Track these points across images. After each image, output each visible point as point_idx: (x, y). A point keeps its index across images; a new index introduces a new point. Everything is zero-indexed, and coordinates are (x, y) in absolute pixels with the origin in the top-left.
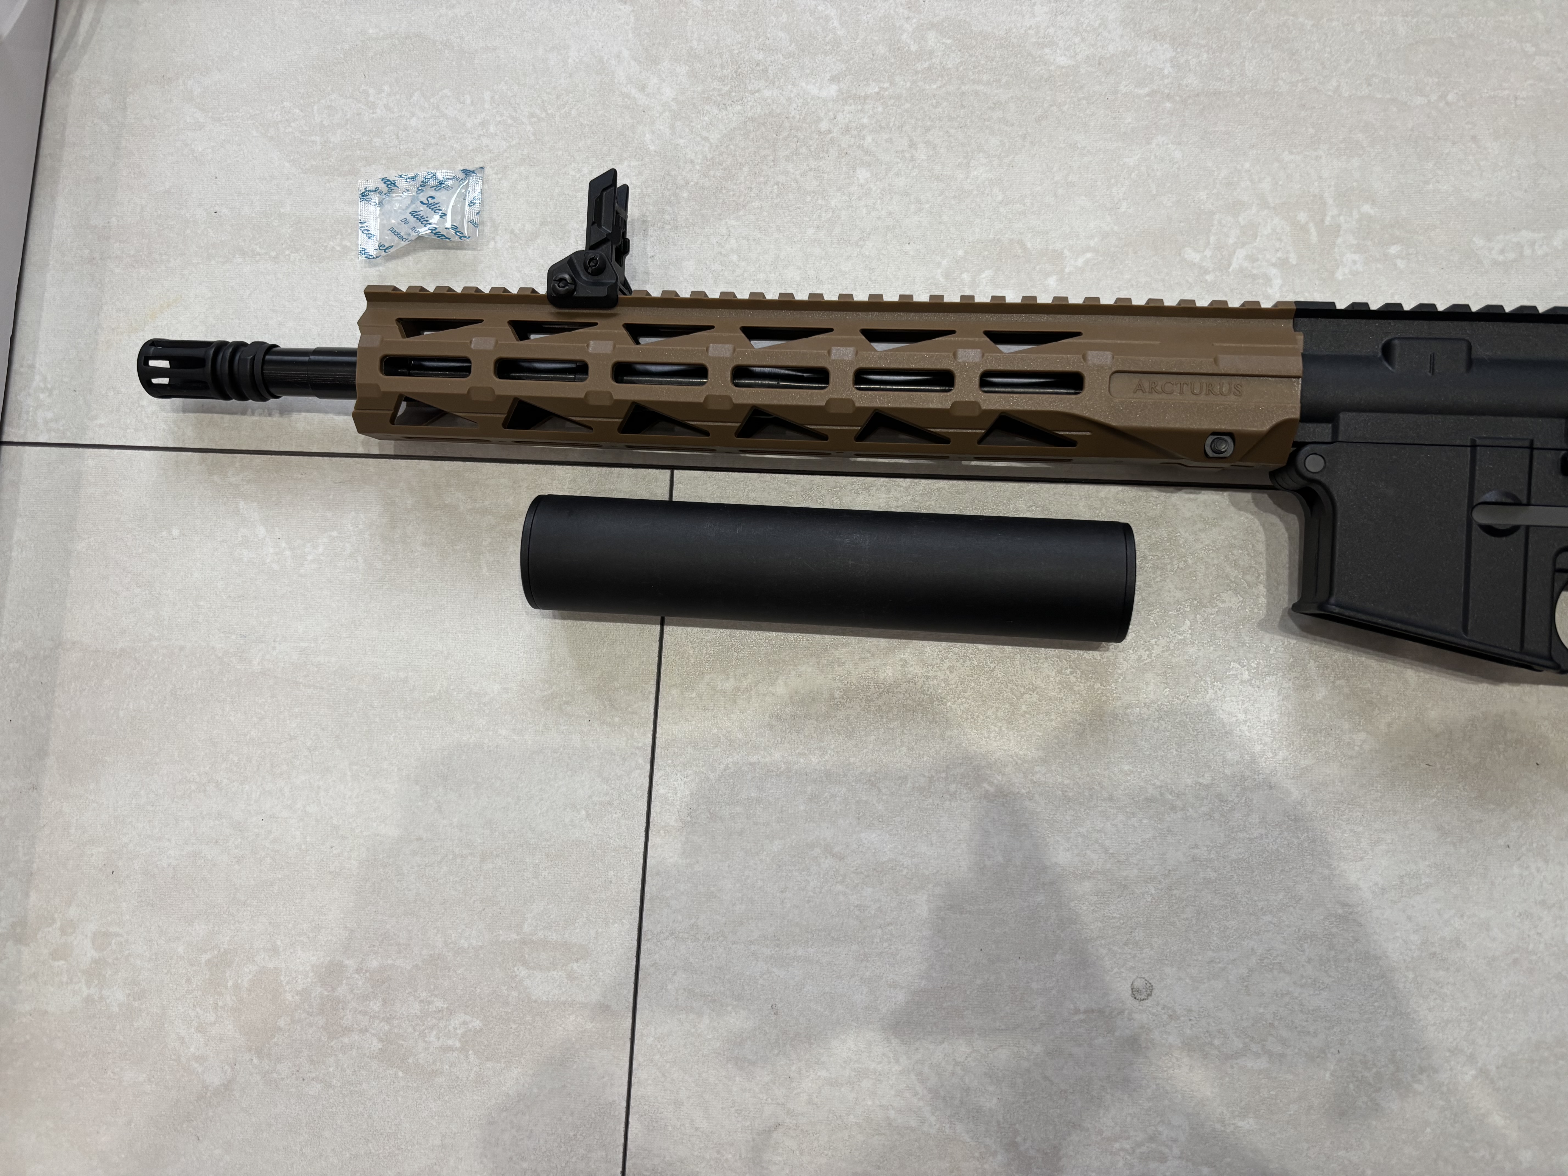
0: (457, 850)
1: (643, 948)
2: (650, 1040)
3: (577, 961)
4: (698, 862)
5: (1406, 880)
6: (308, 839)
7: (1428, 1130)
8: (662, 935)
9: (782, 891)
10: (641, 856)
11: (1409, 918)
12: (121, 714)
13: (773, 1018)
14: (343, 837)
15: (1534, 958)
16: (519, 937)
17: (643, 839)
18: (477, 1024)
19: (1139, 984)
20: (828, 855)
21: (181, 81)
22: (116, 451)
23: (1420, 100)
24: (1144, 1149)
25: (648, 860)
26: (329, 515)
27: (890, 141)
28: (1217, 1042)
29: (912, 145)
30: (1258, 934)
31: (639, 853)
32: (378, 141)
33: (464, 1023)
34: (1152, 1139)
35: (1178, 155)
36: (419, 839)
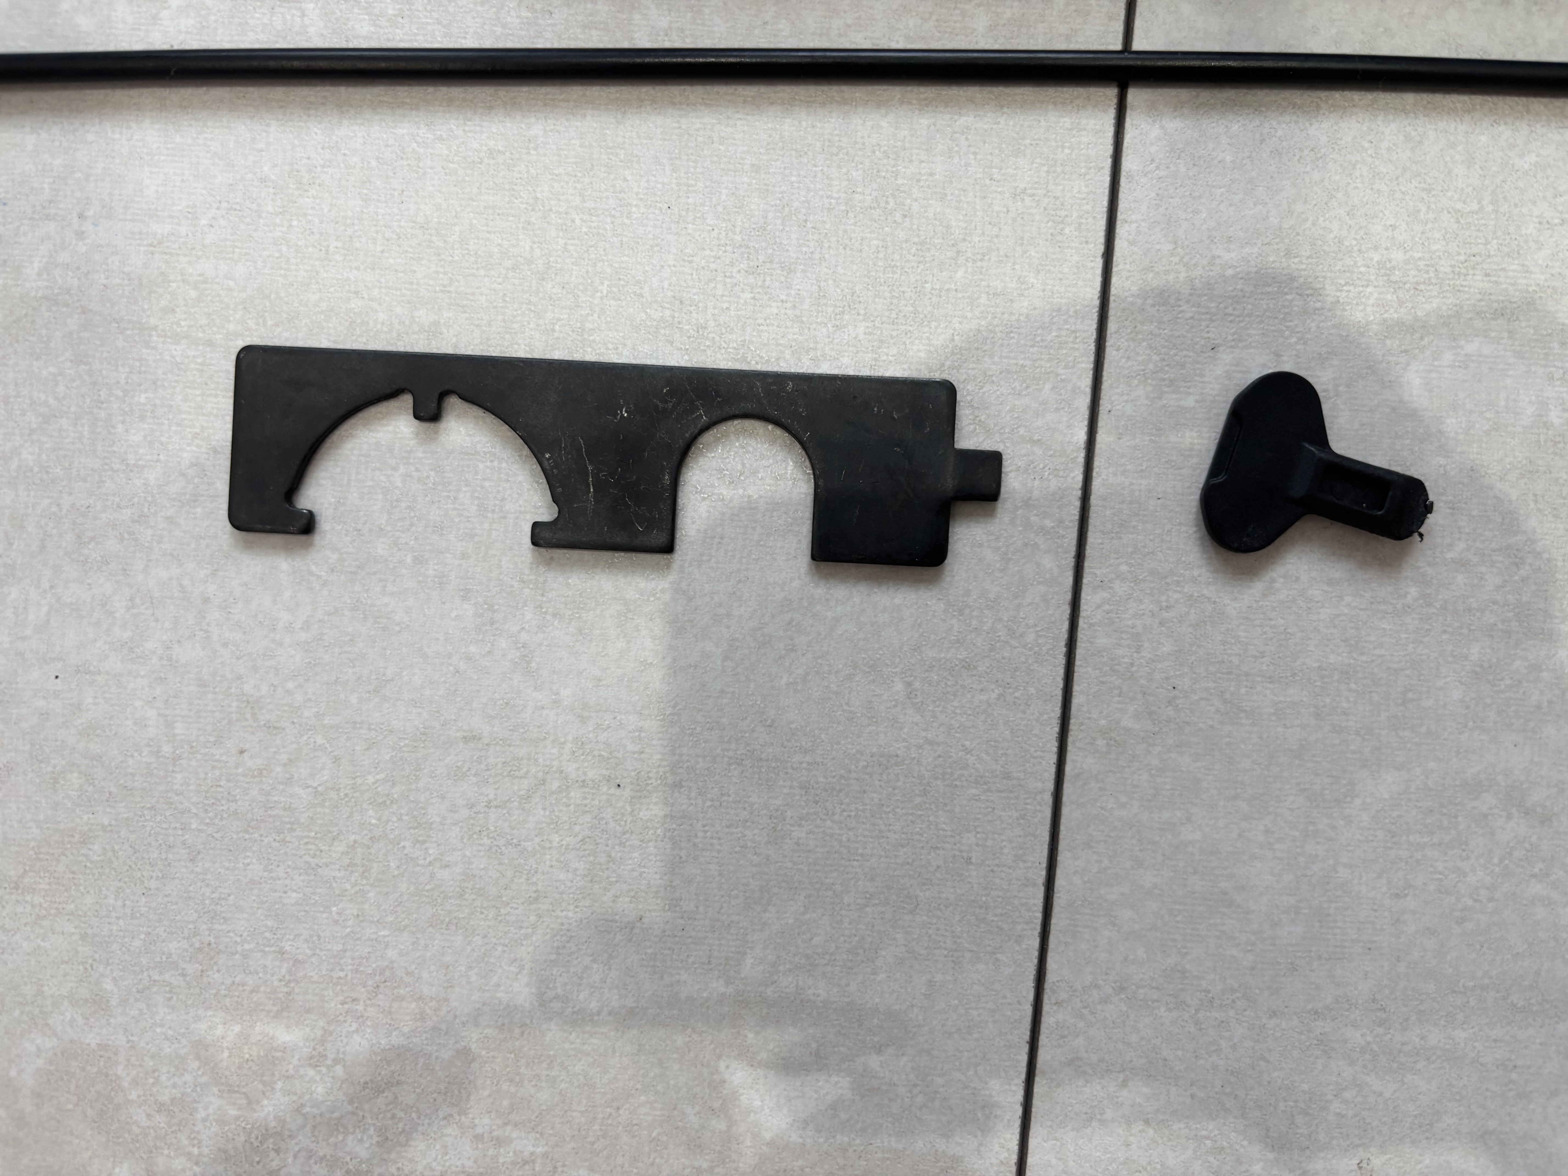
0: (571, 769)
1: (1048, 1021)
3: (879, 1049)
4: (1189, 819)
6: (179, 729)
8: (1095, 993)
9: (1397, 896)
10: (1048, 799)
14: (272, 728)
16: (730, 990)
17: (1053, 758)
20: (1514, 810)
25: (1065, 810)
31: (1042, 792)
36: (471, 738)
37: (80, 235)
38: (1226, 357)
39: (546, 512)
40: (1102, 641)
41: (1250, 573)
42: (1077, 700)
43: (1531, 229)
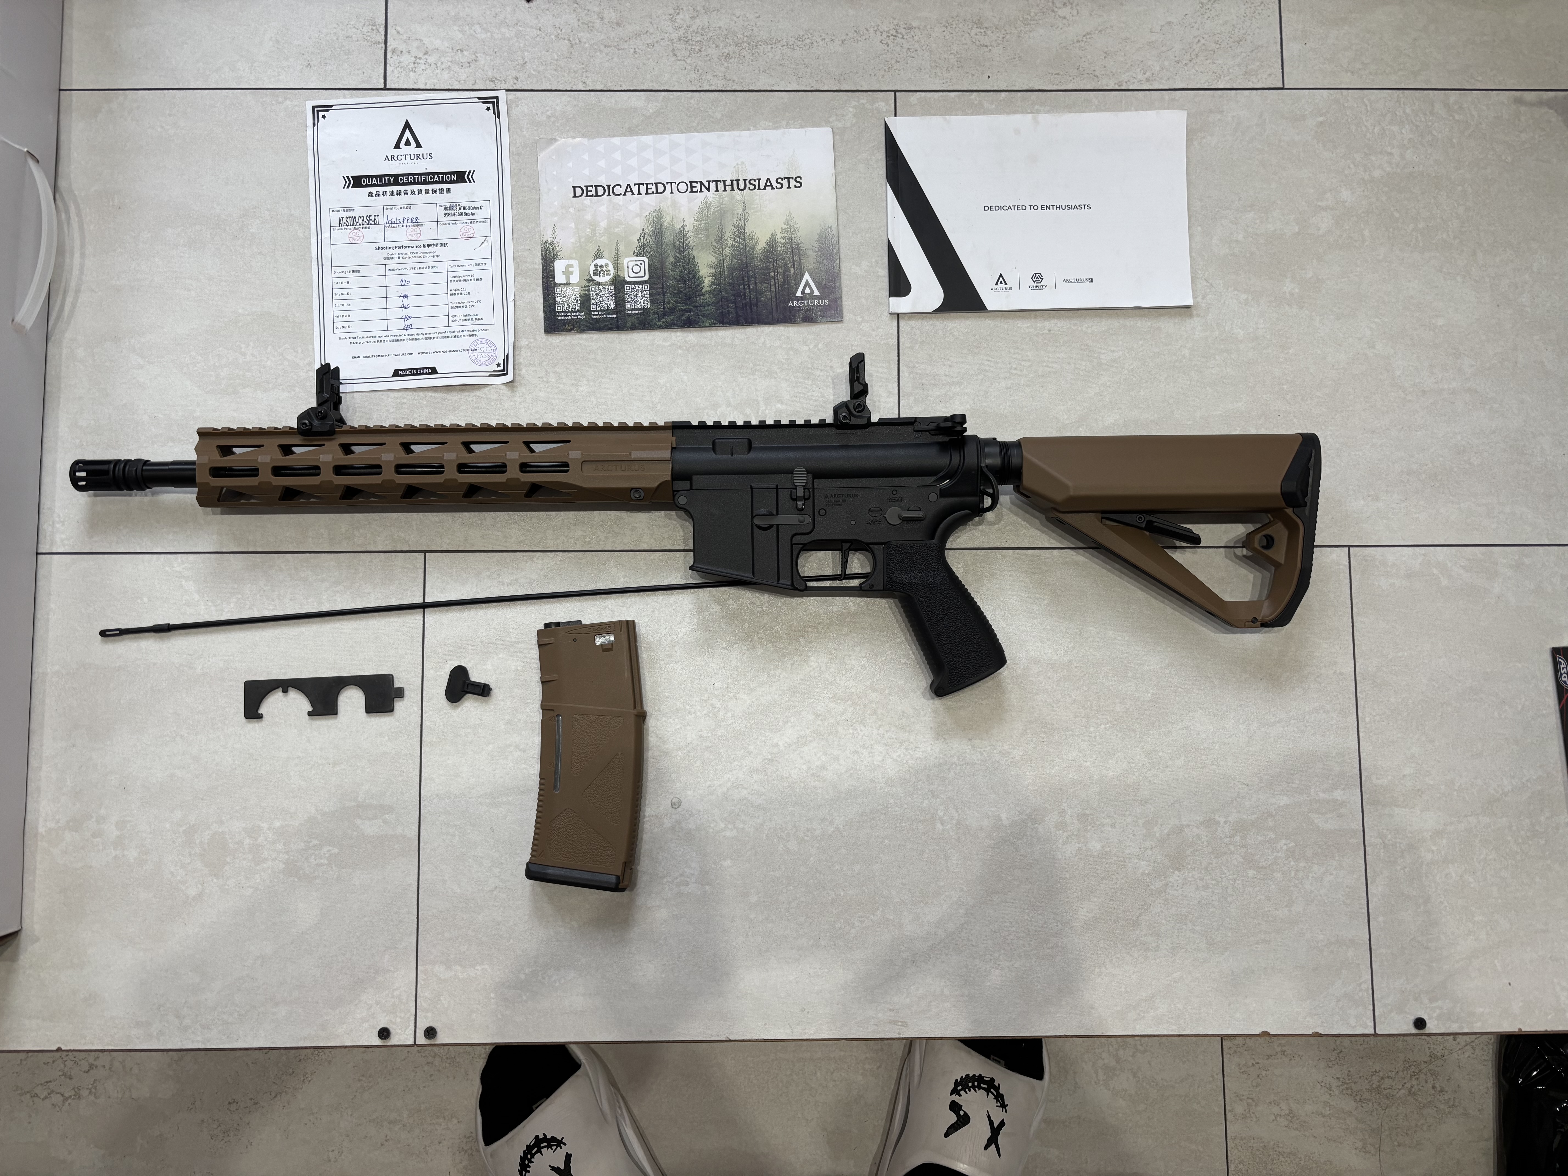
0: (320, 762)
1: (422, 804)
2: (428, 851)
3: (388, 814)
5: (800, 739)
6: (236, 762)
7: (812, 859)
9: (494, 770)
11: (802, 758)
12: (122, 702)
13: (492, 833)
14: (256, 760)
15: (860, 772)
16: (356, 804)
18: (336, 850)
19: (675, 800)
21: (127, 340)
22: (106, 555)
23: (805, 348)
24: (678, 880)
26: (236, 586)
27: (535, 371)
28: (712, 825)
29: (547, 374)
30: (731, 771)
32: (248, 375)
33: (329, 851)
34: (681, 875)
35: (685, 378)
36: (299, 757)
37: (209, 661)
38: (449, 663)
39: (311, 709)
40: (428, 724)
41: (458, 707)
42: (423, 736)
43: (511, 630)
